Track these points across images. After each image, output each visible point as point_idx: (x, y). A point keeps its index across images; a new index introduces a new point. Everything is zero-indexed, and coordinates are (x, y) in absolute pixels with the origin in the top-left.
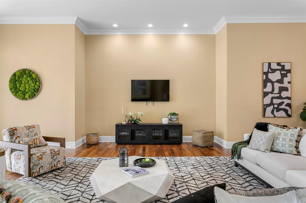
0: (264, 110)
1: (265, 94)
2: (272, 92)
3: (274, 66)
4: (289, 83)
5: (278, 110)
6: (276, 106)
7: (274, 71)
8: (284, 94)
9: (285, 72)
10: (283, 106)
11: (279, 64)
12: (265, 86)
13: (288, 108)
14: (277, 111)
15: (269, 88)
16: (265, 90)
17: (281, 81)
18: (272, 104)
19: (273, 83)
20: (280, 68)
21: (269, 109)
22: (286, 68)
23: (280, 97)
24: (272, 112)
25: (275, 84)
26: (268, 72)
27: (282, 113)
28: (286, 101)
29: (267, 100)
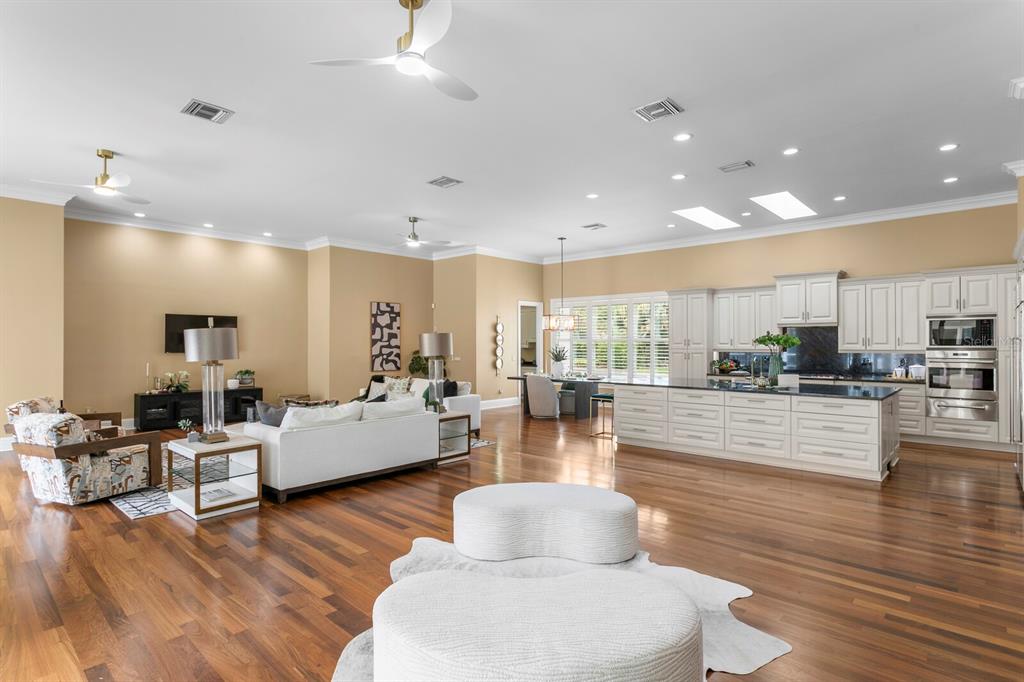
0: (373, 362)
1: (374, 342)
2: (381, 340)
3: (383, 307)
4: (399, 328)
5: (388, 361)
6: (385, 357)
7: (383, 313)
8: (394, 342)
9: (395, 315)
10: (392, 357)
11: (388, 305)
12: (373, 332)
13: (397, 359)
14: (387, 363)
15: (377, 336)
16: (374, 337)
17: (389, 326)
18: (381, 354)
19: (382, 328)
20: (389, 309)
21: (378, 361)
22: (396, 310)
23: (389, 346)
24: (381, 365)
25: (385, 329)
26: (377, 314)
27: (391, 366)
28: (396, 351)
29: (376, 350)
